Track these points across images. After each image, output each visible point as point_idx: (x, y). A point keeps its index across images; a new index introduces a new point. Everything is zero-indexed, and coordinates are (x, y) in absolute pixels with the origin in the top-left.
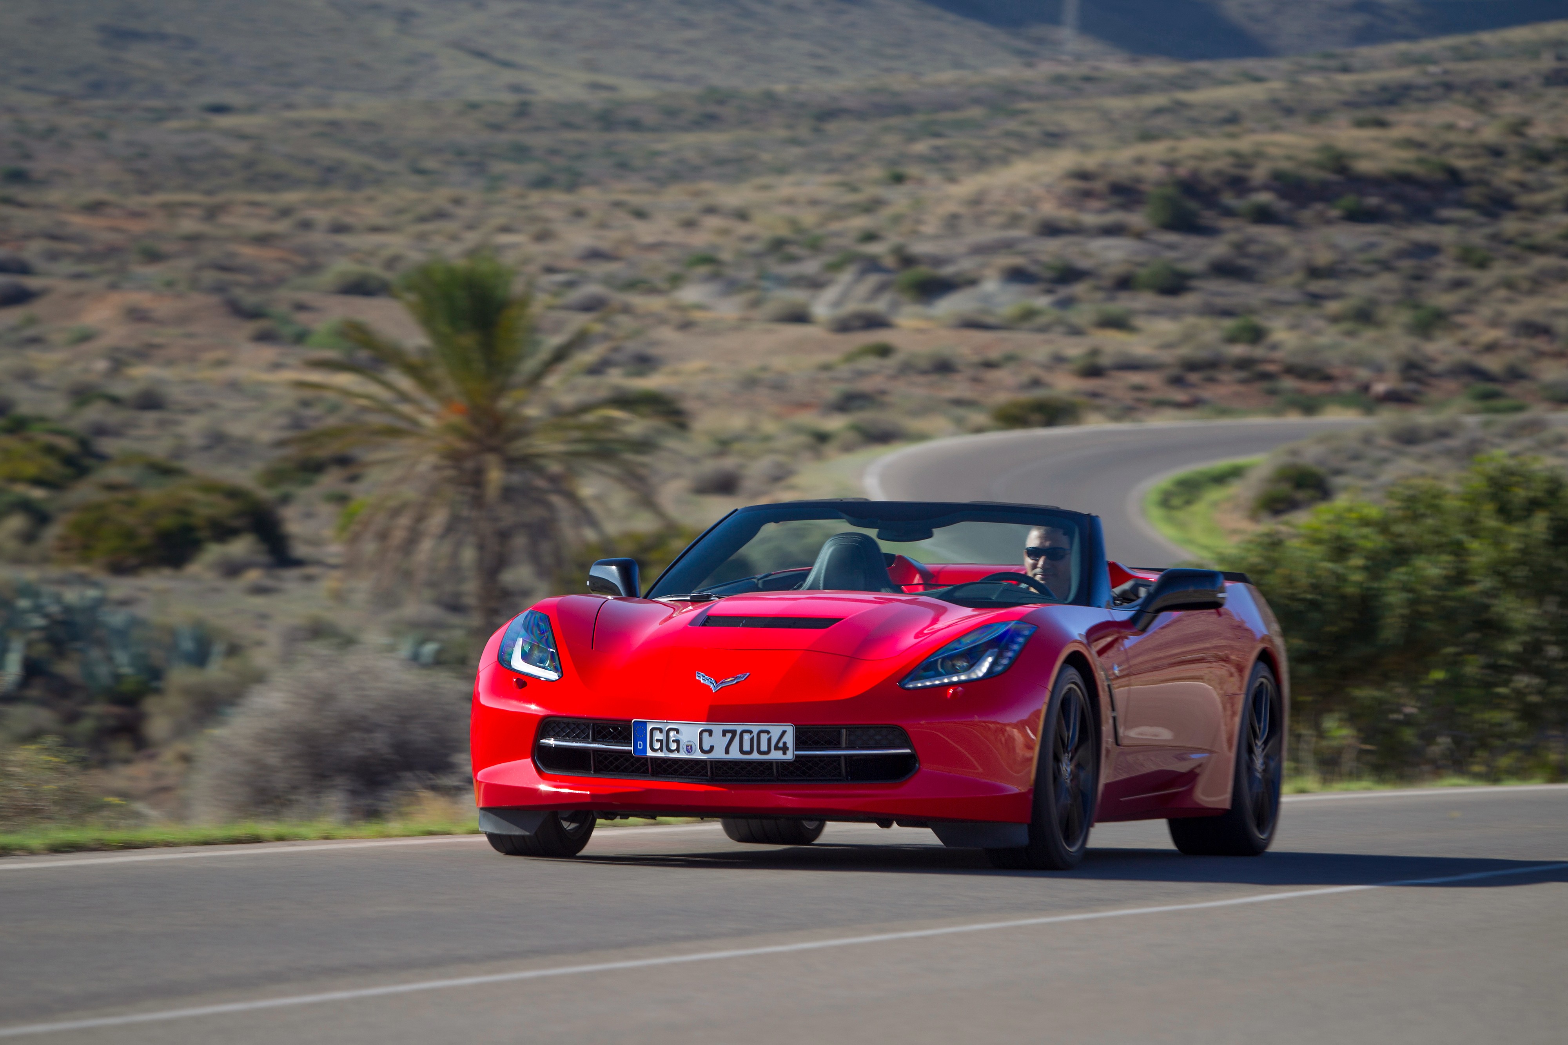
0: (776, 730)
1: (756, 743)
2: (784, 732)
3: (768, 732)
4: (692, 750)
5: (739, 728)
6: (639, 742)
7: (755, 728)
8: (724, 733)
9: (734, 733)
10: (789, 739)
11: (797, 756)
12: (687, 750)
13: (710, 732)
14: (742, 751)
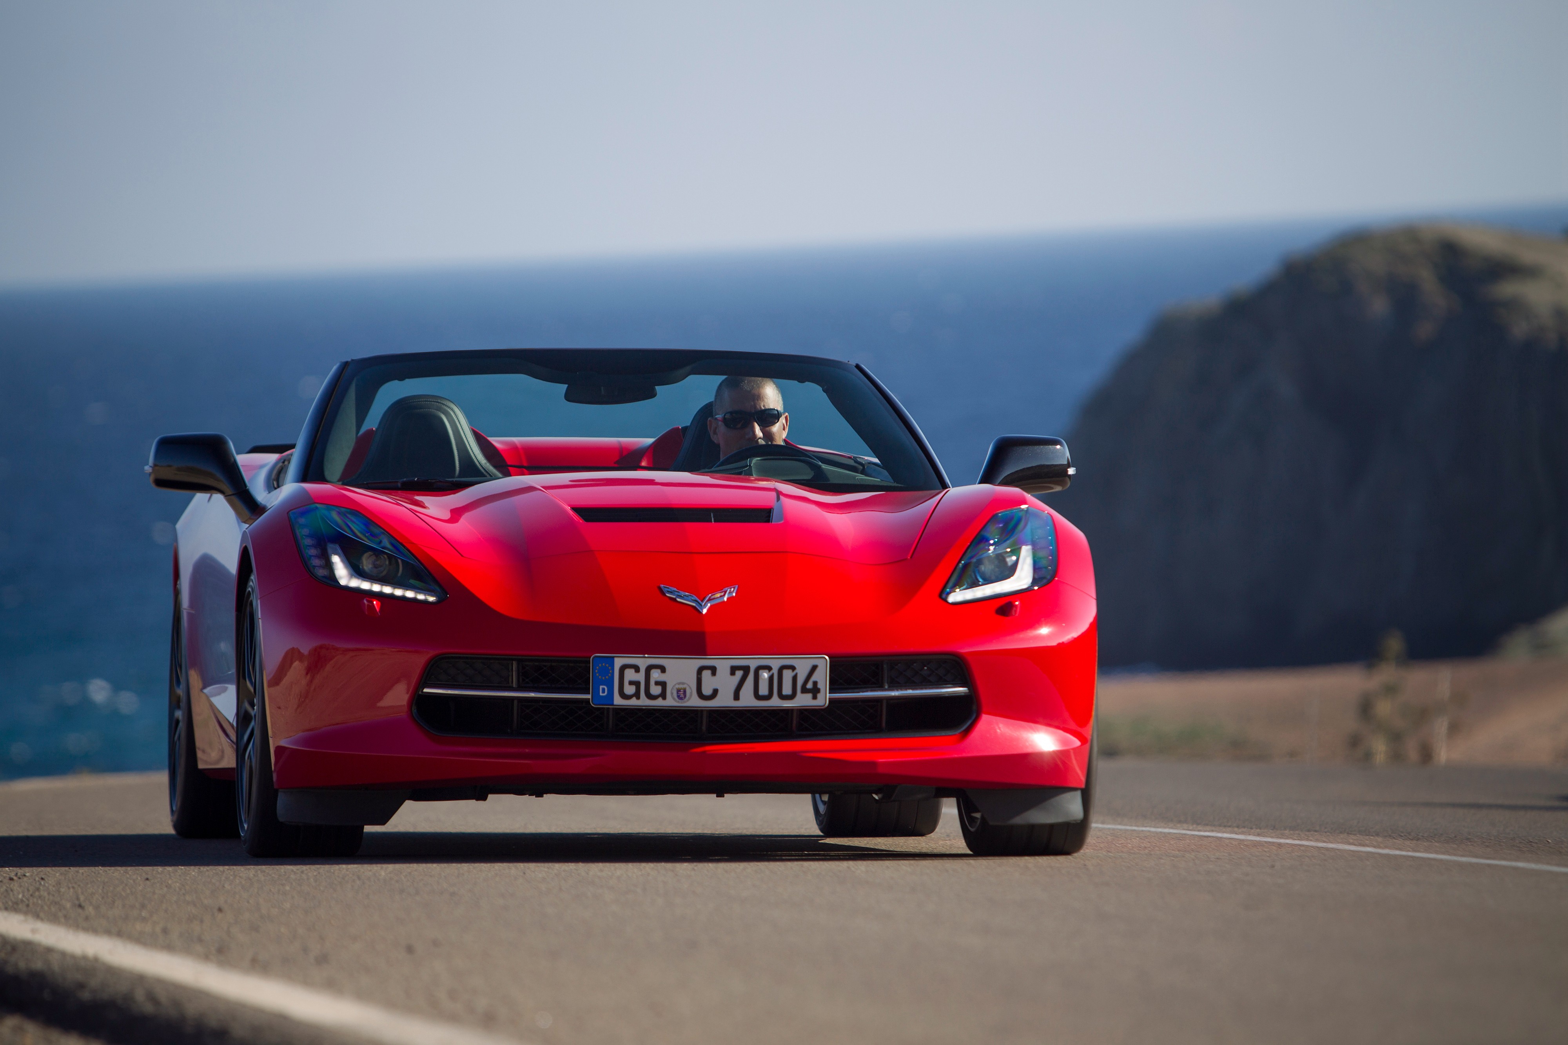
0: (802, 664)
2: (814, 668)
3: (793, 668)
4: (685, 696)
5: (753, 662)
7: (776, 662)
8: (733, 670)
9: (746, 669)
10: (822, 677)
11: (831, 701)
12: (678, 697)
13: (713, 670)
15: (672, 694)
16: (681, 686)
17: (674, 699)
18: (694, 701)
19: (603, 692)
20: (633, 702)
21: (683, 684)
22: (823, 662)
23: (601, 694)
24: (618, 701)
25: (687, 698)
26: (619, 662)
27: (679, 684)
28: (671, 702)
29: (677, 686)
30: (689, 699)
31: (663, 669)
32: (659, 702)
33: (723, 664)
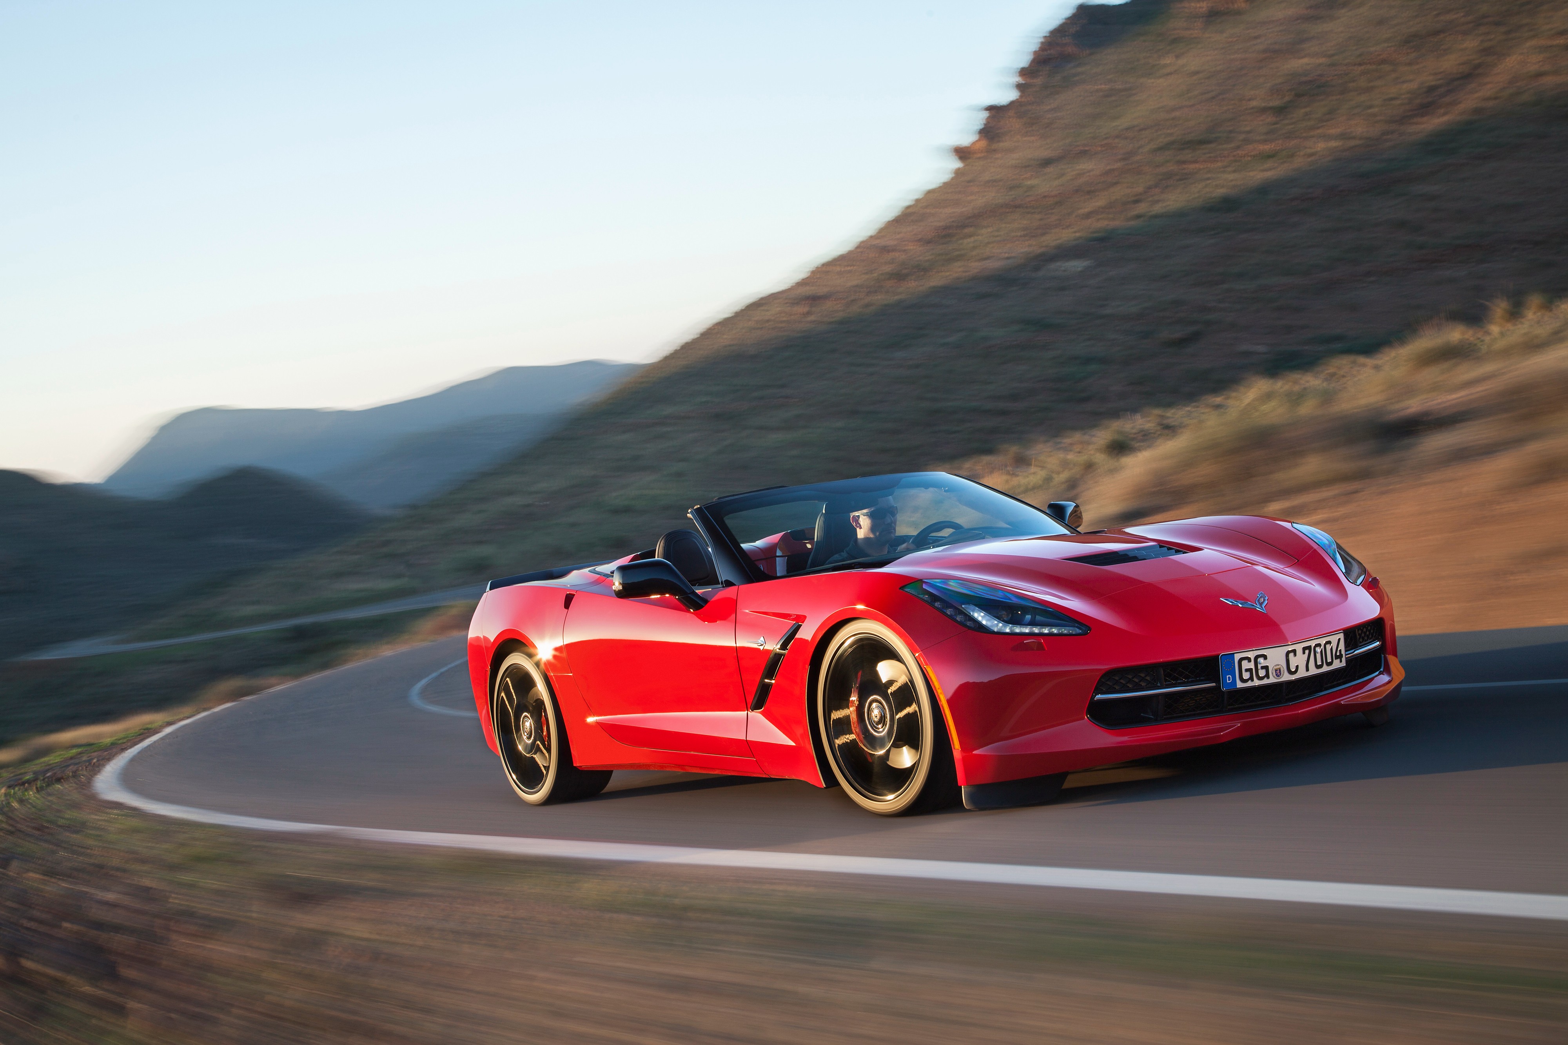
1: (1324, 654)
2: (1339, 639)
4: (1281, 674)
6: (1227, 676)
9: (1309, 648)
12: (1276, 675)
14: (1318, 667)
15: (1272, 673)
16: (1277, 667)
17: (1274, 677)
18: (1286, 677)
19: (1229, 680)
20: (1249, 684)
21: (1278, 665)
22: (1341, 636)
23: (1228, 682)
24: (1240, 685)
25: (1282, 675)
26: (1237, 657)
27: (1276, 666)
28: (1272, 680)
29: (1275, 668)
30: (1283, 675)
31: (1265, 657)
32: (1265, 681)
33: (1299, 647)
